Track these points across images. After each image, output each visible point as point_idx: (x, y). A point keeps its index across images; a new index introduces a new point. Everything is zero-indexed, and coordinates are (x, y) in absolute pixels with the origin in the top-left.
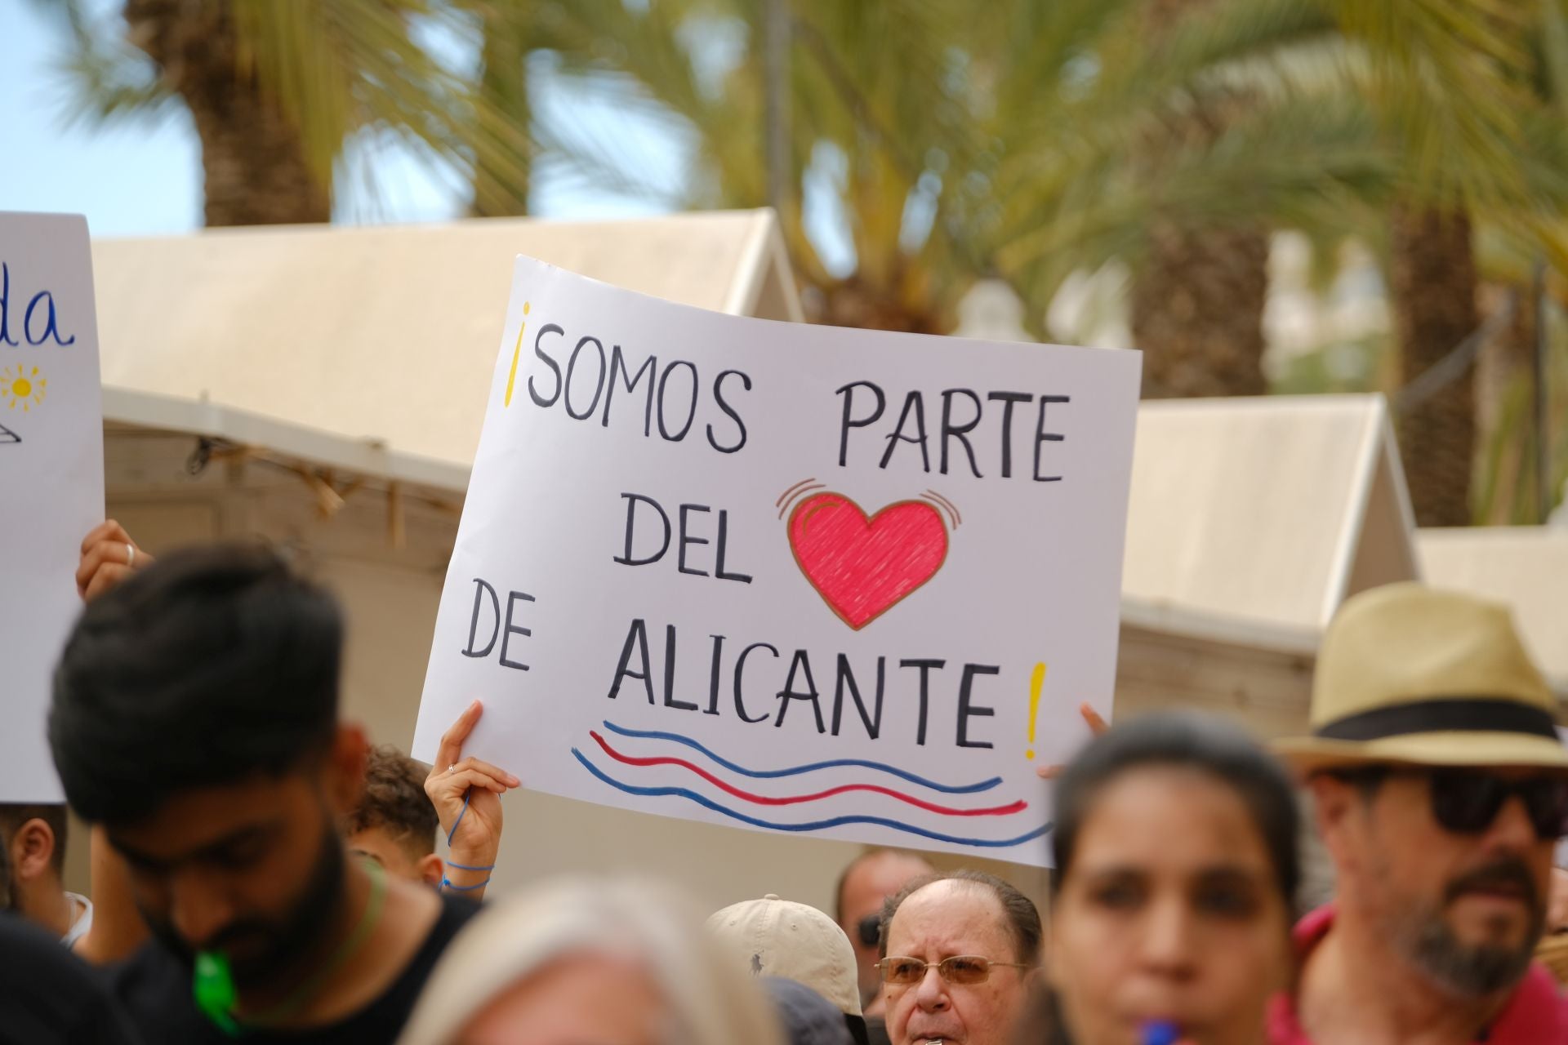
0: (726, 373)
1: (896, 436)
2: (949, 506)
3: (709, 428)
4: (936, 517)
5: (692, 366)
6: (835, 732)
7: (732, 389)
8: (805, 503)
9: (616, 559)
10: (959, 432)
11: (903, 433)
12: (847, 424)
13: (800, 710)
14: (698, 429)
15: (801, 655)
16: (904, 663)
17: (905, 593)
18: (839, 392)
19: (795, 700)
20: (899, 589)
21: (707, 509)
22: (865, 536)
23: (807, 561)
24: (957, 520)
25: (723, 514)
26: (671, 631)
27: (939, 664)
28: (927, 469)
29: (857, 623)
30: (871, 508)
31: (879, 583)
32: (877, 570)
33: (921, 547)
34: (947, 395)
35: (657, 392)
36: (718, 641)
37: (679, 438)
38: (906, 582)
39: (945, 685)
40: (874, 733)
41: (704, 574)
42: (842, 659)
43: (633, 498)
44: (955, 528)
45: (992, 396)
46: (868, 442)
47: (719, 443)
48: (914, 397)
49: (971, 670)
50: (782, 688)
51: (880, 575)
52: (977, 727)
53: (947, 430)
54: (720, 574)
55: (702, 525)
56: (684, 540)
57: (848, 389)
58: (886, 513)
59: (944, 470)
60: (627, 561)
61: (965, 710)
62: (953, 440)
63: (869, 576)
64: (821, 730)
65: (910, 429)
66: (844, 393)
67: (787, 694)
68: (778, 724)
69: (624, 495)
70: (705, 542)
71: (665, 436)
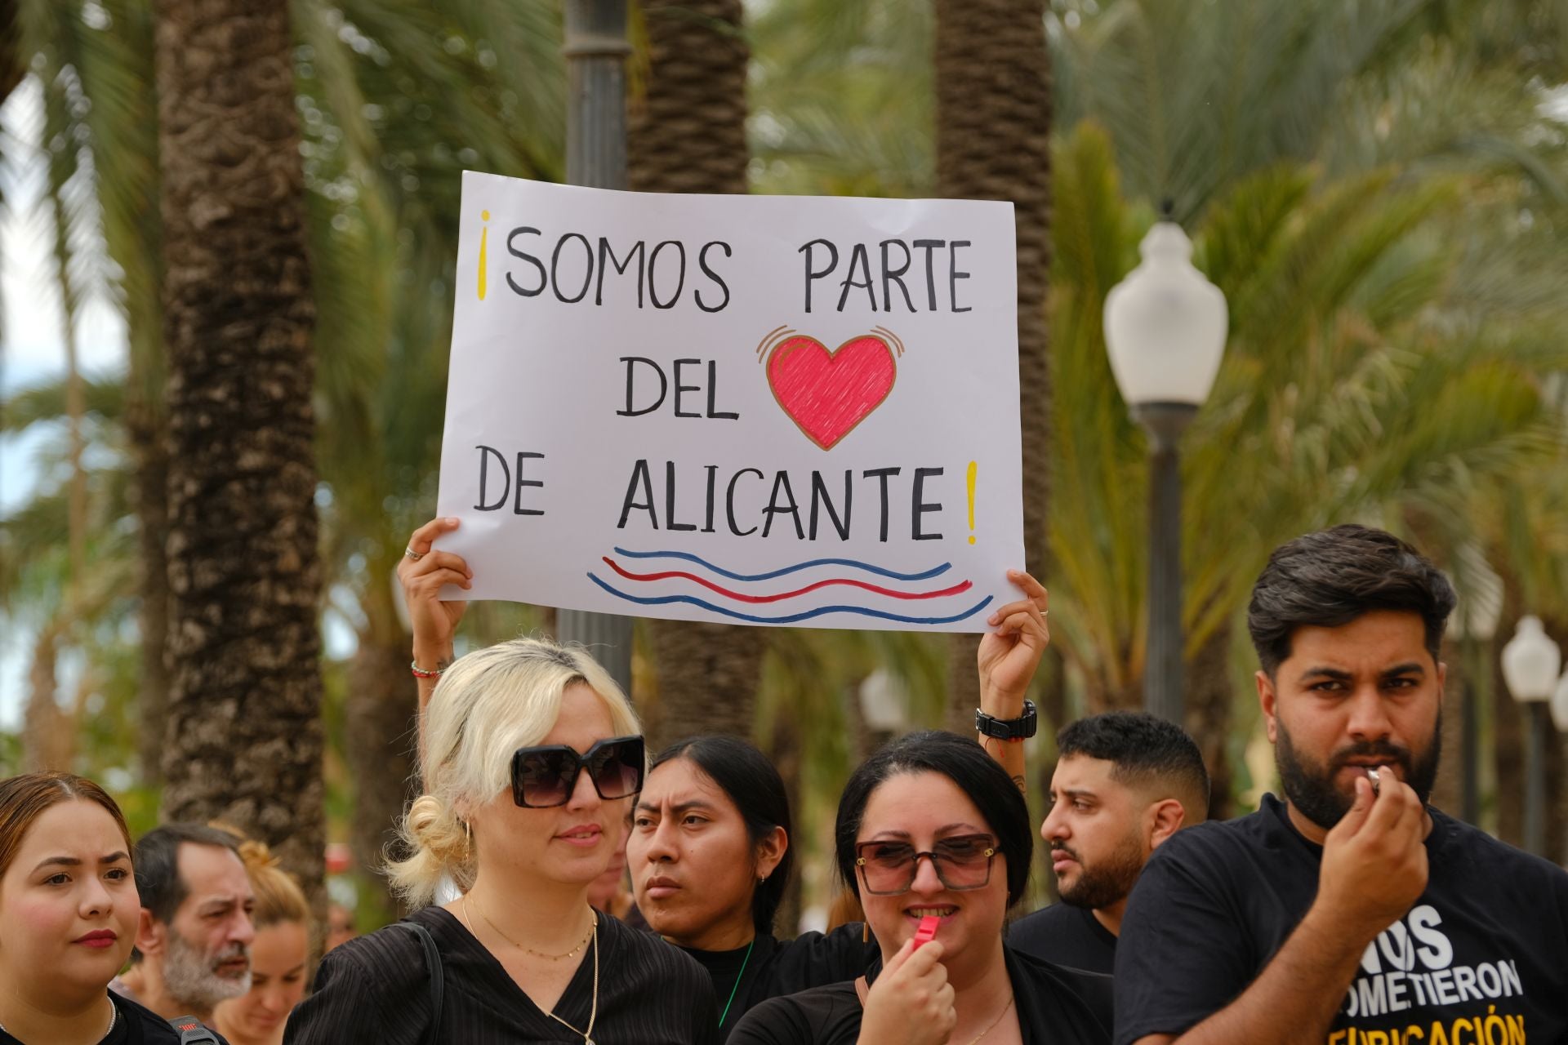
0: (710, 244)
1: (848, 283)
2: (894, 337)
3: (697, 293)
4: (885, 348)
5: (679, 244)
6: (813, 537)
7: (715, 258)
8: (779, 347)
9: (619, 413)
10: (896, 275)
11: (854, 280)
12: (810, 276)
13: (783, 521)
14: (687, 296)
15: (782, 475)
16: (867, 474)
17: (864, 414)
18: (800, 250)
19: (778, 513)
20: (859, 412)
21: (698, 362)
22: (829, 369)
23: (784, 394)
24: (901, 349)
25: (712, 364)
26: (670, 465)
27: (896, 471)
28: (875, 309)
29: (827, 444)
30: (832, 346)
31: (843, 408)
32: (840, 398)
33: (874, 375)
34: (884, 245)
35: (647, 270)
36: (712, 469)
37: (670, 305)
38: (864, 405)
39: (901, 489)
40: (844, 535)
41: (698, 416)
42: (816, 476)
43: (631, 361)
44: (900, 356)
45: (916, 244)
46: (827, 290)
47: (706, 305)
48: (860, 249)
49: (921, 473)
50: (767, 505)
51: (841, 403)
52: (929, 523)
53: (887, 275)
54: (711, 414)
55: (694, 375)
56: (679, 389)
57: (807, 247)
58: (845, 349)
59: (887, 308)
60: (629, 413)
61: (918, 508)
62: (892, 282)
63: (834, 404)
64: (801, 536)
65: (859, 276)
66: (805, 250)
67: (771, 509)
68: (765, 534)
69: (623, 359)
70: (697, 389)
71: (658, 305)
